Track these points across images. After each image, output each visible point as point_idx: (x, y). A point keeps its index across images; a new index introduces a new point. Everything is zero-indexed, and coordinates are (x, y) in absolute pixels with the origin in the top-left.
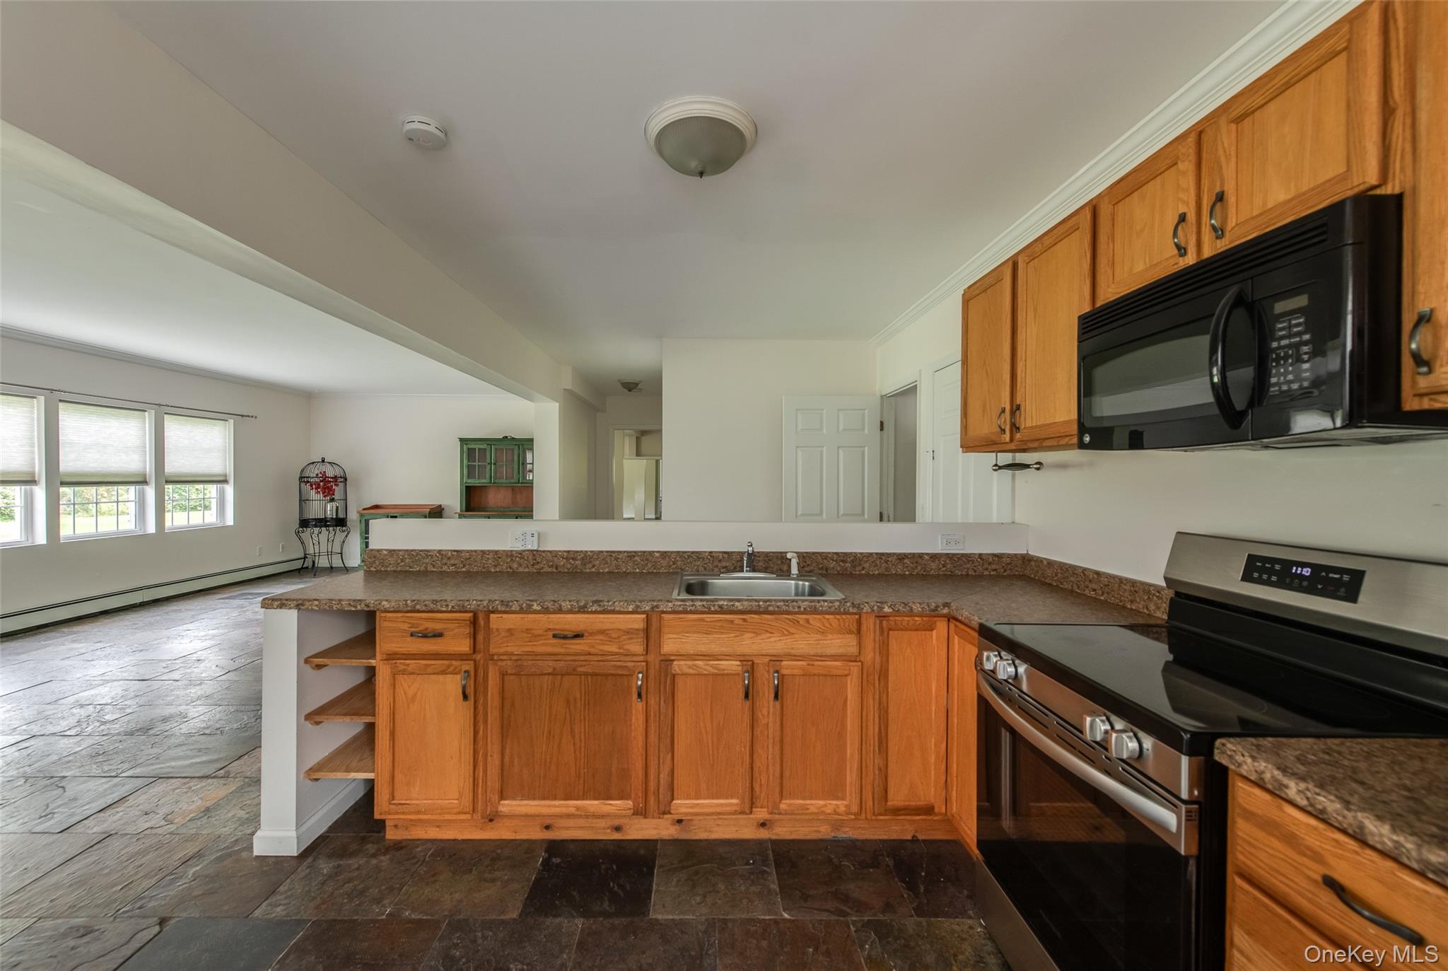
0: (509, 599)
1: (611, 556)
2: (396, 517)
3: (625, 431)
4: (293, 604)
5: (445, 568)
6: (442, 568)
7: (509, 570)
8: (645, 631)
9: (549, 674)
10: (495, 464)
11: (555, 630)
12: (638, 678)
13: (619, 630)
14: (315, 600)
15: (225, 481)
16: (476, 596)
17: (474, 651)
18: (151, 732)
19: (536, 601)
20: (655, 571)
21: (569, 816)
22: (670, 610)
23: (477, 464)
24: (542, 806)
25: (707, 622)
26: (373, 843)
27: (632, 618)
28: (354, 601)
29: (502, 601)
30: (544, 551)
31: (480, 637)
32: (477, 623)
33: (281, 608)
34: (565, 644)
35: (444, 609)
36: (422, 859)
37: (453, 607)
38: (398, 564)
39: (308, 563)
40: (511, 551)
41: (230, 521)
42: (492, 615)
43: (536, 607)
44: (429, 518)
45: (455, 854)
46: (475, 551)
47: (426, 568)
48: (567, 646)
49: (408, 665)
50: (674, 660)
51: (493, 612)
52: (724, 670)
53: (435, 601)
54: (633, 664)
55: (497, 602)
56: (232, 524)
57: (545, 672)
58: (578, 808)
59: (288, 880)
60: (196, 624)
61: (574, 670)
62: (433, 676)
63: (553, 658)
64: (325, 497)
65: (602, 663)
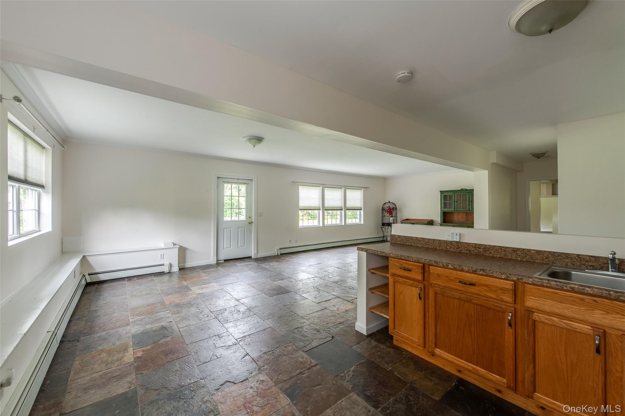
0: (439, 261)
1: (501, 249)
2: (414, 224)
3: (541, 181)
4: (365, 250)
5: (418, 245)
6: (417, 245)
7: (445, 249)
8: (513, 291)
9: (457, 299)
10: (457, 202)
11: (460, 279)
12: (509, 315)
13: (497, 287)
14: (371, 250)
15: (361, 209)
16: (425, 257)
17: (424, 280)
18: (338, 283)
19: (451, 264)
20: (532, 261)
21: (469, 371)
22: (531, 282)
23: (448, 202)
24: (455, 359)
25: (560, 295)
26: (389, 343)
27: (504, 282)
28: (382, 252)
29: (435, 261)
30: (463, 243)
31: (426, 275)
32: (424, 268)
33: (362, 251)
34: (465, 287)
35: (411, 260)
36: (404, 357)
37: (415, 260)
38: (401, 241)
39: (385, 239)
40: (447, 241)
41: (362, 223)
42: (431, 267)
43: (450, 266)
44: (427, 225)
45: (417, 362)
46: (431, 239)
47: (411, 244)
48: (467, 288)
49: (399, 279)
50: (534, 312)
51: (432, 265)
52: (576, 329)
53: (408, 257)
54: (505, 307)
55: (433, 261)
56: (363, 223)
57: (455, 297)
58: (473, 369)
59: (363, 342)
60: (352, 254)
61: (471, 300)
62: (408, 287)
63: (460, 292)
64: (390, 215)
65: (486, 301)
